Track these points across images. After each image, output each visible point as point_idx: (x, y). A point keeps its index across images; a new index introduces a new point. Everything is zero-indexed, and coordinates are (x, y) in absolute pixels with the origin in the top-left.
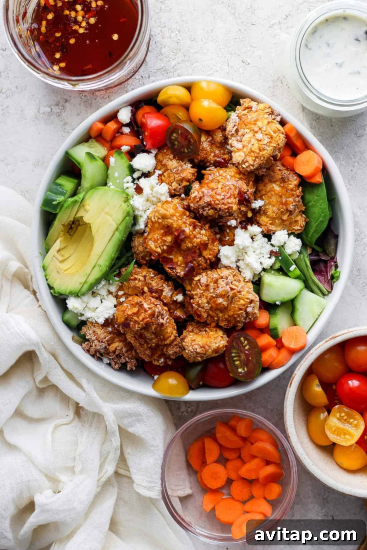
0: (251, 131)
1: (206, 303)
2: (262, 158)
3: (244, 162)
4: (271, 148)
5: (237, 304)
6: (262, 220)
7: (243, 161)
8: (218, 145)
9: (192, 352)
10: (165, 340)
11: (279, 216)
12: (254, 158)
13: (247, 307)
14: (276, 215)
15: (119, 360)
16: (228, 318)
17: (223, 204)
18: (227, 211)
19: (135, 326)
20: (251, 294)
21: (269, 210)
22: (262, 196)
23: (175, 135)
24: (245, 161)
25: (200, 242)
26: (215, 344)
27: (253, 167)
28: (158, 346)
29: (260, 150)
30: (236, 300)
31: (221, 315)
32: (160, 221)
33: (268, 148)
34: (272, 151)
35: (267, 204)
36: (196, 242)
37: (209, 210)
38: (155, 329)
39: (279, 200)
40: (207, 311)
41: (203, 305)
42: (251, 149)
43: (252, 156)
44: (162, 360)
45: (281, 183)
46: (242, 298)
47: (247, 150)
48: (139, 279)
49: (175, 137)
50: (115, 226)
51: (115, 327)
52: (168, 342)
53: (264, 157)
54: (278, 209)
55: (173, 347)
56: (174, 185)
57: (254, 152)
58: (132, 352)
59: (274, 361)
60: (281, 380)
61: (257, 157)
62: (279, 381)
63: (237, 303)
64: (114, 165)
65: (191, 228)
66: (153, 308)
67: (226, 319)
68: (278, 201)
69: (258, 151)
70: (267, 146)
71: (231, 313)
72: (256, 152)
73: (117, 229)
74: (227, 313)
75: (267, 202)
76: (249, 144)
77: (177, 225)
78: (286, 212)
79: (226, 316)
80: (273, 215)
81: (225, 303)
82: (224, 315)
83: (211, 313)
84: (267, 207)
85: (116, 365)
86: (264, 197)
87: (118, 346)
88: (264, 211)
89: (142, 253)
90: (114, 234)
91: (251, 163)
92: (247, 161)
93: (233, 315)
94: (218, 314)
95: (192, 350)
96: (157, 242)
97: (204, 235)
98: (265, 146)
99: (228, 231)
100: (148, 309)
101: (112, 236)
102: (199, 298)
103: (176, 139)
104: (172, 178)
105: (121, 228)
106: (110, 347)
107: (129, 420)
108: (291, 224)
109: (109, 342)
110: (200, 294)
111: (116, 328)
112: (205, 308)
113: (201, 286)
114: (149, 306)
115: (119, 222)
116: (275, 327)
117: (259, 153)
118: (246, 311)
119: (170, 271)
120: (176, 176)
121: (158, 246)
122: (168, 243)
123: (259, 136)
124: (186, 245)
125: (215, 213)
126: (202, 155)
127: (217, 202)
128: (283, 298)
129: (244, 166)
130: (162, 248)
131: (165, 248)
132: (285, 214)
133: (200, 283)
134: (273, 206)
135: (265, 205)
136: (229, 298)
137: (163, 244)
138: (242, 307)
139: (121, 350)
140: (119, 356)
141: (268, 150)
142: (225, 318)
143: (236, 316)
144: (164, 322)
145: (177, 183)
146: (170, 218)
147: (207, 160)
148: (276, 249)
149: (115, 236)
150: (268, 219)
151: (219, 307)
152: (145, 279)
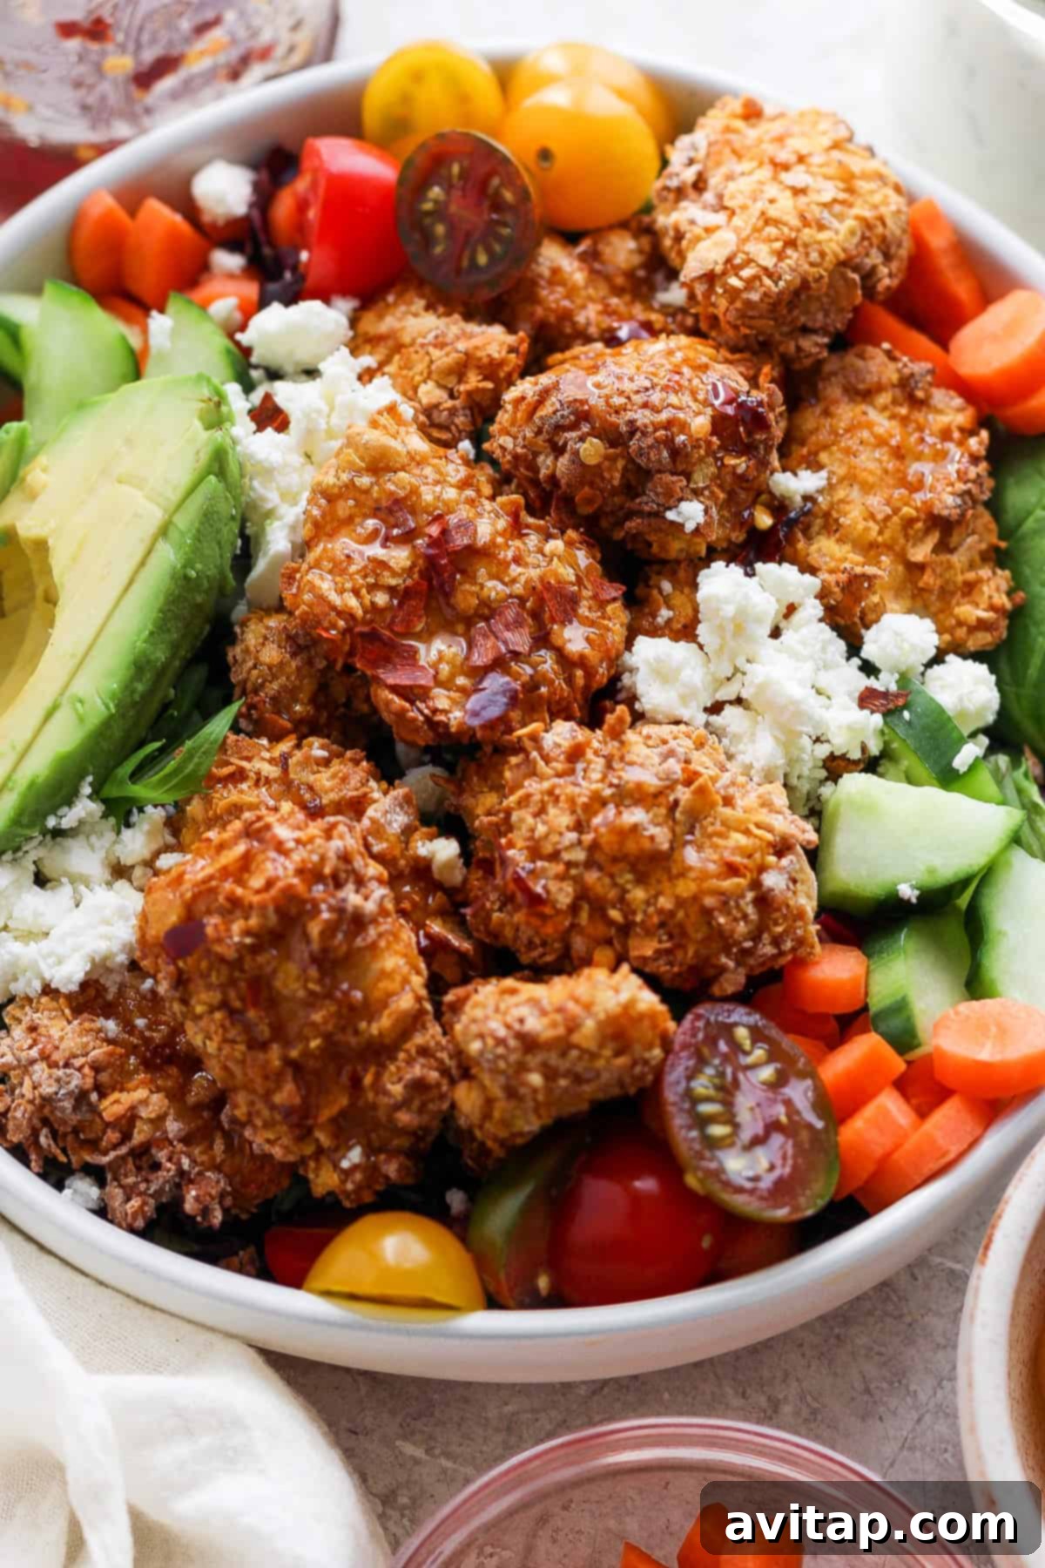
0: (761, 164)
1: (569, 829)
2: (814, 256)
3: (731, 265)
4: (850, 223)
5: (715, 847)
6: (819, 550)
7: (729, 260)
8: (620, 281)
9: (501, 1042)
10: (370, 1010)
11: (894, 540)
12: (778, 245)
13: (762, 868)
14: (880, 532)
15: (147, 1181)
16: (672, 914)
17: (645, 405)
18: (661, 433)
19: (228, 930)
20: (780, 817)
21: (847, 508)
22: (816, 454)
23: (436, 192)
24: (738, 261)
25: (541, 579)
26: (610, 993)
27: (776, 284)
28: (333, 1051)
29: (806, 223)
30: (710, 829)
31: (638, 894)
32: (365, 481)
33: (835, 224)
34: (856, 240)
35: (841, 480)
36: (523, 579)
37: (582, 439)
38: (322, 933)
39: (890, 466)
40: (573, 872)
41: (554, 838)
42: (763, 213)
43: (770, 240)
44: (355, 1155)
45: (895, 402)
46: (740, 821)
47: (746, 222)
48: (258, 774)
49: (436, 202)
50: (156, 516)
51: (134, 1027)
52: (382, 1024)
53: (822, 254)
54: (888, 503)
55: (410, 1062)
56: (428, 393)
57: (776, 222)
58: (211, 1147)
59: (898, 1146)
60: (928, 1418)
61: (791, 243)
62: (919, 1421)
63: (715, 840)
64: (168, 344)
65: (502, 524)
66: (319, 841)
67: (666, 922)
68: (886, 472)
69: (795, 222)
70: (830, 212)
71: (685, 888)
72: (785, 224)
73: (164, 531)
74: (666, 885)
75: (842, 471)
76: (755, 200)
77: (438, 498)
78: (927, 531)
79: (665, 902)
80: (867, 529)
81: (661, 836)
82: (656, 896)
83: (592, 877)
84: (841, 493)
85: (128, 1199)
86: (823, 457)
87: (145, 1102)
88: (827, 515)
89: (275, 677)
90: (149, 552)
91: (769, 261)
92: (749, 261)
93: (696, 898)
94: (625, 891)
95: (502, 1032)
96: (343, 572)
97: (559, 558)
98: (826, 214)
99: (667, 586)
100: (291, 845)
101: (143, 564)
102: (537, 815)
103: (440, 213)
104: (420, 367)
105: (185, 521)
106: (106, 1103)
107: (181, 1450)
108: (946, 594)
109: (104, 1077)
110: (542, 793)
111: (141, 1033)
112: (566, 856)
113: (547, 760)
114: (297, 834)
115: (175, 497)
116: (899, 997)
117: (798, 230)
118: (756, 885)
119: (398, 701)
120: (436, 353)
121: (348, 585)
122: (394, 574)
123: (797, 177)
124: (475, 589)
125: (612, 459)
126: (553, 298)
127: (618, 401)
128: (931, 871)
129: (734, 281)
130: (367, 599)
131: (381, 599)
132: (919, 540)
133: (540, 749)
134: (867, 488)
135: (830, 488)
136: (678, 815)
137: (371, 580)
138: (738, 859)
139: (158, 1121)
140: (143, 1159)
141: (837, 232)
142: (660, 912)
143: (709, 901)
144: (370, 907)
145: (440, 386)
146: (403, 469)
147: (574, 324)
148: (886, 682)
149: (154, 560)
150: (847, 548)
151: (631, 846)
152: (285, 770)
